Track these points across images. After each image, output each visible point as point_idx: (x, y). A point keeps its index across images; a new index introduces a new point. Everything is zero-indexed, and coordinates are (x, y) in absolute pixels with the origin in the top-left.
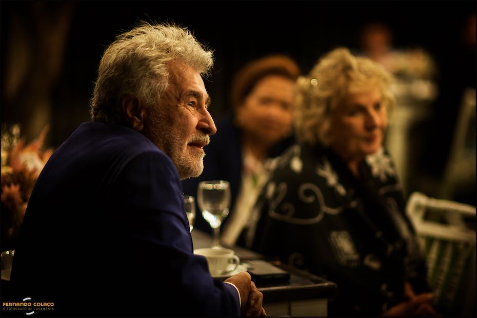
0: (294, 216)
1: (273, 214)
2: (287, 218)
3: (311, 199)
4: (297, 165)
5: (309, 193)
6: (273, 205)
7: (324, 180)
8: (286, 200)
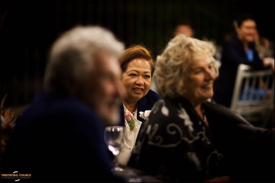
0: (163, 143)
1: (150, 143)
2: (158, 145)
3: (174, 133)
4: (165, 111)
5: (172, 129)
6: (150, 137)
7: (183, 121)
8: (158, 133)
